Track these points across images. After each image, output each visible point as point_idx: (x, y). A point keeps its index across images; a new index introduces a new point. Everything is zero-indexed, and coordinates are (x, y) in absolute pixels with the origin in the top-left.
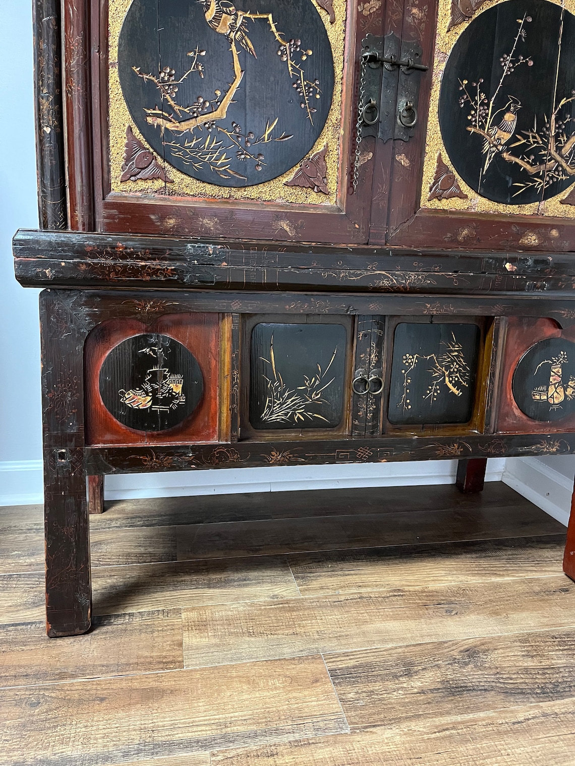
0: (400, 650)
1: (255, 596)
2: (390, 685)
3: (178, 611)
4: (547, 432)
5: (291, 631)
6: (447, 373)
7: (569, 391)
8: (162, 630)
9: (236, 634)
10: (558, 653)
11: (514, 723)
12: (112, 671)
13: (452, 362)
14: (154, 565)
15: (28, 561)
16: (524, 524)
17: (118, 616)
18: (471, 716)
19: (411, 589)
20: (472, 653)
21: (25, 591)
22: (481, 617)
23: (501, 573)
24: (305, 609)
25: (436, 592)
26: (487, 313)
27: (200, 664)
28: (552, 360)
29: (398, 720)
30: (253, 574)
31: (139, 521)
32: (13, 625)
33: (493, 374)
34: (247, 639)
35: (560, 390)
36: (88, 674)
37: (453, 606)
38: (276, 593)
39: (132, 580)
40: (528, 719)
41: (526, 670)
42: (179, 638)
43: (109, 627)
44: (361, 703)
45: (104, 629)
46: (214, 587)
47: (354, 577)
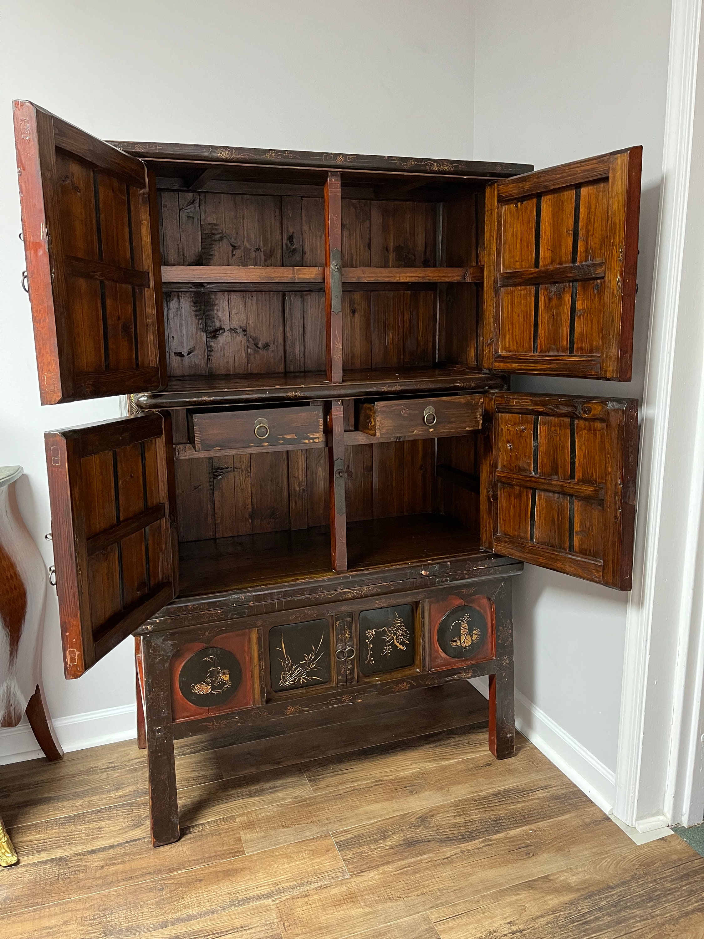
0: (379, 823)
1: (283, 799)
2: (373, 846)
3: (233, 818)
4: (463, 665)
5: (310, 821)
6: (395, 637)
7: (475, 637)
8: (226, 832)
9: (275, 828)
10: (476, 811)
11: (443, 859)
12: (202, 863)
13: (397, 630)
14: (207, 785)
15: (117, 794)
16: (471, 712)
17: (194, 827)
18: (419, 858)
19: (388, 778)
20: (423, 819)
21: (125, 818)
22: (431, 793)
23: (449, 757)
24: (317, 804)
25: (404, 778)
26: (414, 600)
27: (255, 851)
28: (460, 620)
29: (377, 866)
30: (279, 782)
31: (187, 749)
32: (127, 842)
33: (424, 635)
34: (283, 830)
35: (468, 637)
36: (187, 867)
37: (414, 787)
38: (297, 794)
39: (196, 799)
40: (452, 856)
41: (455, 825)
42: (238, 835)
43: (191, 835)
44: (356, 859)
45: (188, 836)
46: (254, 796)
47: (349, 774)
